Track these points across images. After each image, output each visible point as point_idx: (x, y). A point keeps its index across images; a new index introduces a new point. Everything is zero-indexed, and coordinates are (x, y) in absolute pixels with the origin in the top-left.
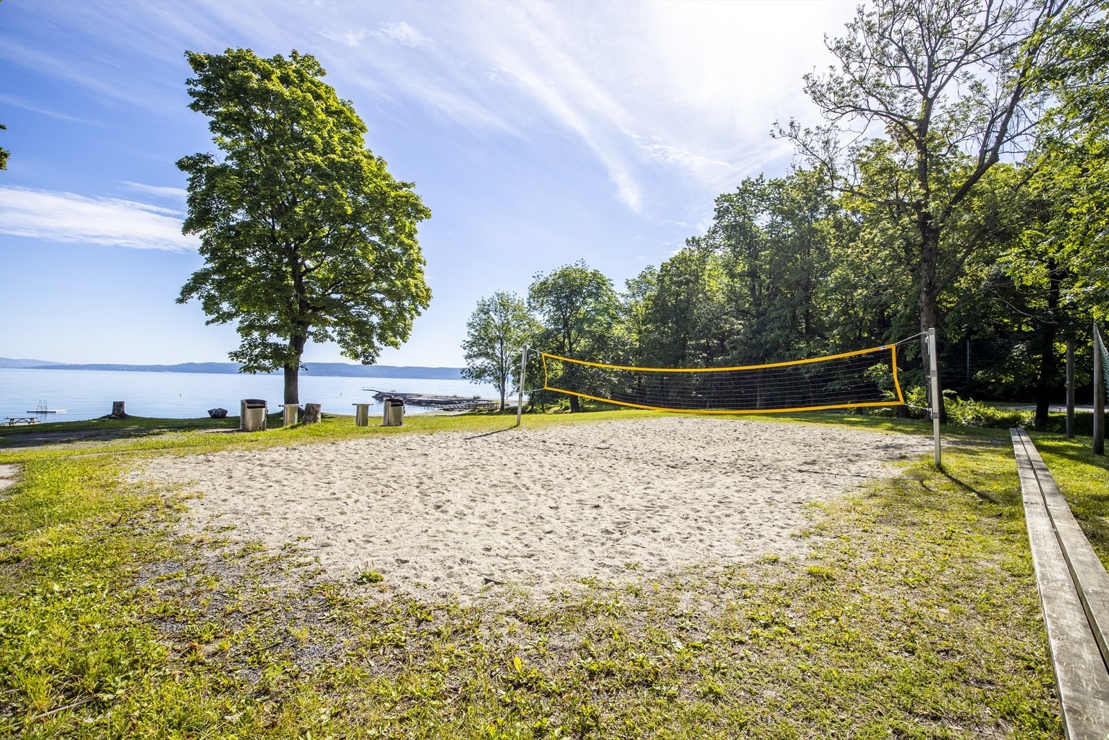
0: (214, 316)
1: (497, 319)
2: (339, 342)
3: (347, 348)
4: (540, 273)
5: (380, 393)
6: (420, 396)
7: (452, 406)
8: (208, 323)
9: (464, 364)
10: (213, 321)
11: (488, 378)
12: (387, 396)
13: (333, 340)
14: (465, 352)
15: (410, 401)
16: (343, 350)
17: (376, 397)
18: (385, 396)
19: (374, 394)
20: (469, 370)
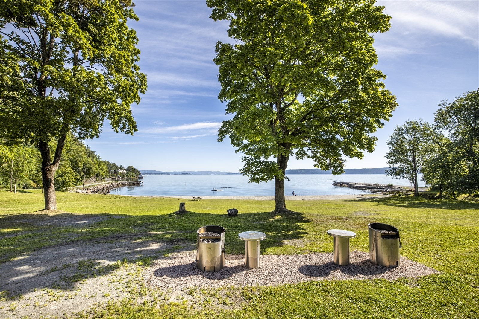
0: (239, 148)
1: (408, 138)
2: (313, 157)
3: (319, 161)
4: (445, 101)
5: (335, 182)
6: (356, 184)
7: (376, 190)
8: (236, 152)
9: (387, 166)
10: (238, 151)
11: (405, 175)
12: (339, 184)
13: (309, 157)
14: (388, 160)
15: (351, 186)
16: (316, 163)
17: (333, 184)
18: (338, 184)
19: (333, 183)
20: (391, 170)
